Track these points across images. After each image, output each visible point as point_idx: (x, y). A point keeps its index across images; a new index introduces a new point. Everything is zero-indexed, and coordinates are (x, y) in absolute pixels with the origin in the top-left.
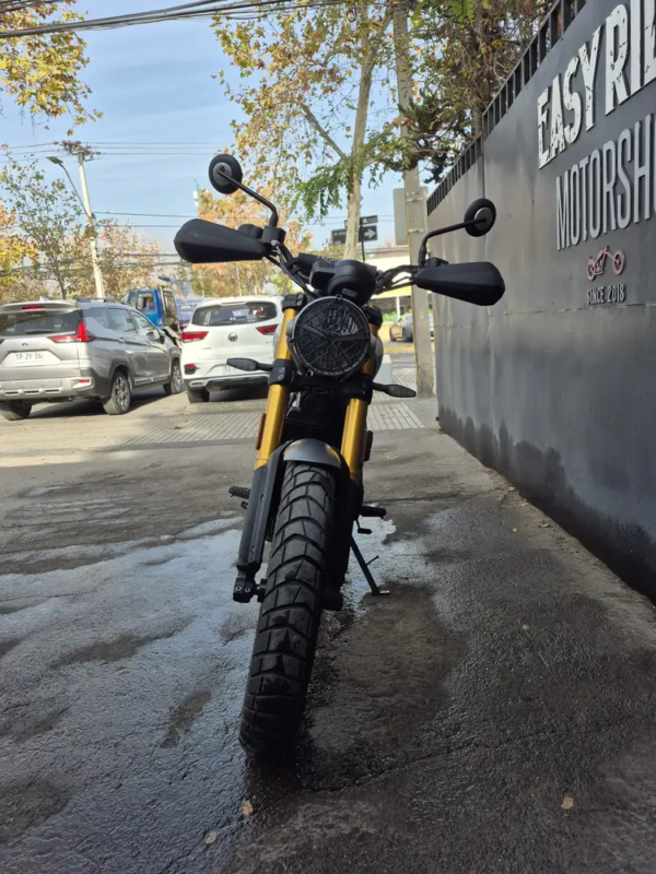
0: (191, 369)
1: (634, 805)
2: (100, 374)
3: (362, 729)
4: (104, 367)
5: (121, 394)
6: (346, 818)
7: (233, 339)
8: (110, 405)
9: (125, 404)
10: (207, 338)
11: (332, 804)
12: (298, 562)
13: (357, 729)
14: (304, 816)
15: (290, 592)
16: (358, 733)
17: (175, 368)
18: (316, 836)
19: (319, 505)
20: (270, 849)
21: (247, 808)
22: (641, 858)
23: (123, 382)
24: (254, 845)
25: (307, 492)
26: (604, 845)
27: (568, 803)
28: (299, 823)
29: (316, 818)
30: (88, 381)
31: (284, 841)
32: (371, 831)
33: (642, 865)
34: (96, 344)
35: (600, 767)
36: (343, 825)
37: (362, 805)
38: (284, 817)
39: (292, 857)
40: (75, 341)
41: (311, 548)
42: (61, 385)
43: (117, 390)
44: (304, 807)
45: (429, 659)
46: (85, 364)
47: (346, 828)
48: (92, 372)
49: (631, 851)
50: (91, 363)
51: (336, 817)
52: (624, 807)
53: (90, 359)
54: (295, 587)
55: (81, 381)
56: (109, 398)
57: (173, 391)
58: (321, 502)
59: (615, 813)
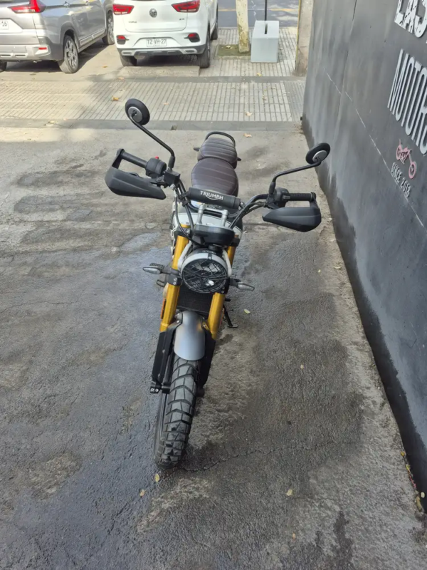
0: (122, 39)
1: (316, 497)
2: (53, 42)
3: (211, 434)
4: (55, 35)
5: (71, 55)
6: (197, 489)
7: (153, 14)
8: (64, 66)
9: (75, 63)
10: (134, 11)
11: (192, 480)
12: (178, 423)
13: (208, 434)
14: (181, 485)
15: (173, 435)
16: (208, 436)
17: (109, 20)
18: (185, 497)
19: (190, 391)
20: (166, 502)
21: (157, 478)
22: (309, 526)
23: (71, 44)
24: (159, 499)
25: (184, 383)
26: (297, 517)
27: (289, 493)
28: (178, 489)
29: (185, 487)
30: (45, 48)
31: (172, 498)
32: (208, 497)
33: (309, 529)
34: (46, 13)
35: (309, 473)
36: (196, 493)
37: (205, 482)
38: (172, 485)
39: (174, 507)
40: (30, 12)
41: (185, 416)
42: (26, 51)
43: (68, 53)
44: (181, 480)
45: (249, 386)
46: (41, 33)
47: (197, 494)
48: (47, 40)
49: (306, 522)
50: (46, 32)
51: (194, 488)
52: (312, 498)
53: (44, 29)
54: (176, 434)
55: (41, 49)
56: (63, 60)
57: (109, 42)
58: (191, 388)
59: (307, 501)
